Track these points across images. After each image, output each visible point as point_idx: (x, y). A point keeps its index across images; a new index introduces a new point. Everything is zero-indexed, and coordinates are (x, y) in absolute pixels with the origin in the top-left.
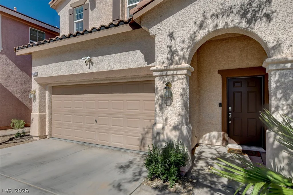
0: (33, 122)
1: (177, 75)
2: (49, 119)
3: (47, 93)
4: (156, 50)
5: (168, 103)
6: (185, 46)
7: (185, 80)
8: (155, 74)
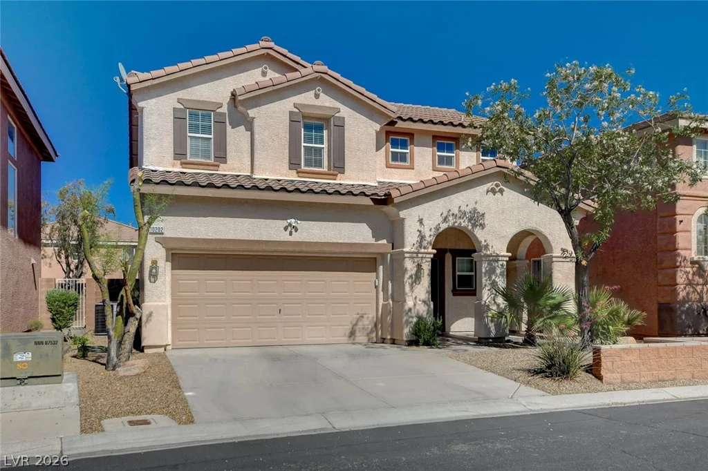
0: (151, 318)
1: (425, 258)
5: (418, 283)
6: (432, 233)
7: (430, 263)
8: (407, 255)
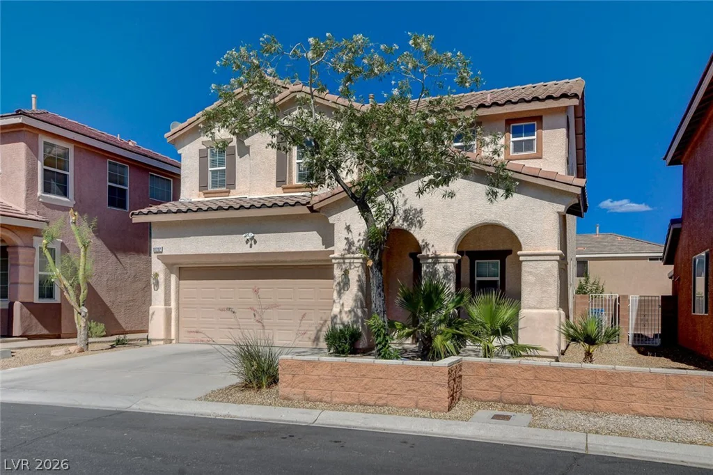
0: (154, 317)
1: (353, 263)
2: (176, 315)
3: (173, 278)
4: (335, 239)
6: (361, 238)
7: (361, 268)
8: (334, 261)
